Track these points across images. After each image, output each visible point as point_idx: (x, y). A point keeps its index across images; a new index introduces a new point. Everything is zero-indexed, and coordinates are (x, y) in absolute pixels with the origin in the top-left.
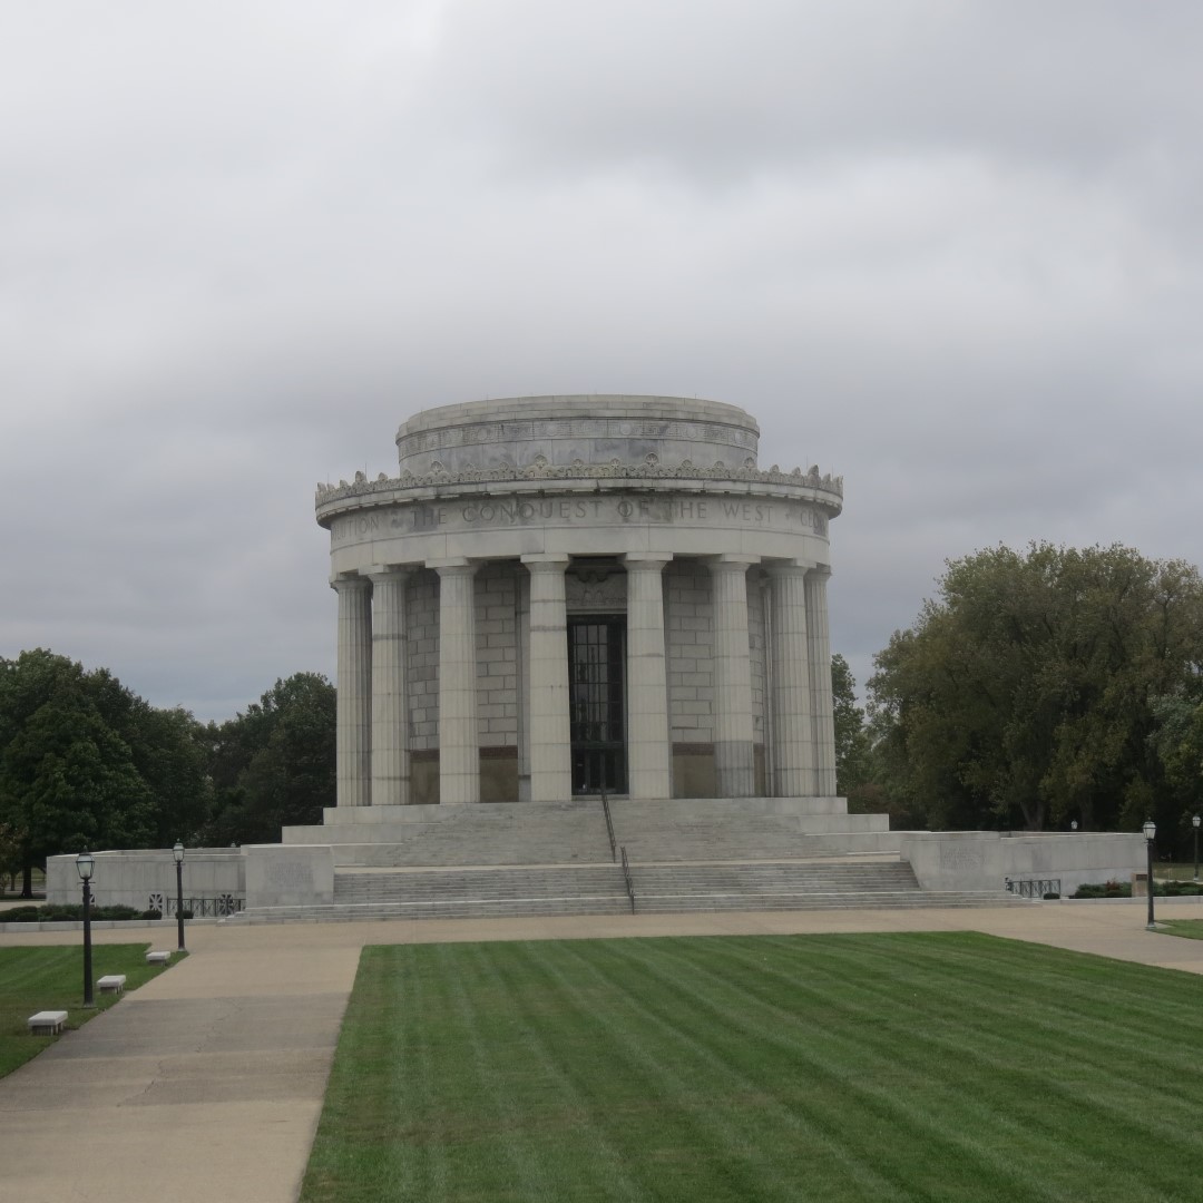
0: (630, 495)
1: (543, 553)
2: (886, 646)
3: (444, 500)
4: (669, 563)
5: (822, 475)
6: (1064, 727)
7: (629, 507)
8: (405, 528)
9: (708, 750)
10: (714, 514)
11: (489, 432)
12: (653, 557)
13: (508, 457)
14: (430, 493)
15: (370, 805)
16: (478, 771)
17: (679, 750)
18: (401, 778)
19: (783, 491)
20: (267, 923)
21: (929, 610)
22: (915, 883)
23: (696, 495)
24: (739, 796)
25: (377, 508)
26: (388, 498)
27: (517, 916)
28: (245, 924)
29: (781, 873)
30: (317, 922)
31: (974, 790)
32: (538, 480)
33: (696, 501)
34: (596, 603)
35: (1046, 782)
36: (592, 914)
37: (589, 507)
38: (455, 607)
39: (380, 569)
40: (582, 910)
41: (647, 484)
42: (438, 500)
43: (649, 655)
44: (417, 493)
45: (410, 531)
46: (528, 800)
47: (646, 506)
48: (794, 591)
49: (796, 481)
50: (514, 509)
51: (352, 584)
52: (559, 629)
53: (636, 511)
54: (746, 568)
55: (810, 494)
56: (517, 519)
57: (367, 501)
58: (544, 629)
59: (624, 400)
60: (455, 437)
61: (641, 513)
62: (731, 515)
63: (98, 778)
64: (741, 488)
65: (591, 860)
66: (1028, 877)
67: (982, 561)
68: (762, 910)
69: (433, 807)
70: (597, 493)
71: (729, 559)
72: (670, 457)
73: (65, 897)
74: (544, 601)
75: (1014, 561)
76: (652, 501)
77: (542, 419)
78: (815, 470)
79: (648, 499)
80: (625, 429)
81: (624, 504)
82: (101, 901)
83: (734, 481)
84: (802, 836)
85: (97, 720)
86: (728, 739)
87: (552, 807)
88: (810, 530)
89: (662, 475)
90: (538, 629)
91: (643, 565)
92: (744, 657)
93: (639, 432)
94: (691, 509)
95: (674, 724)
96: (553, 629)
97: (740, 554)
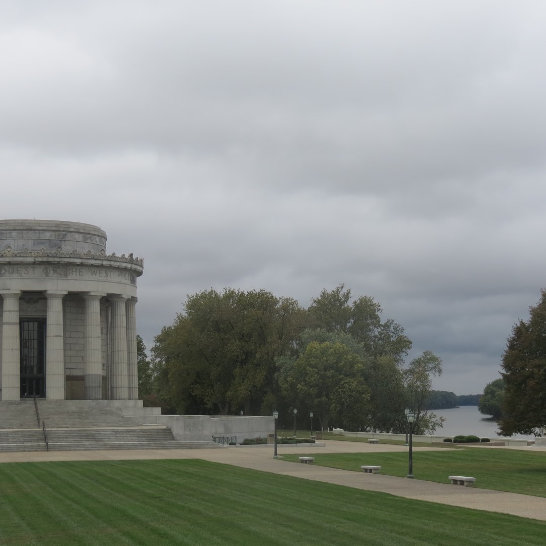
0: (49, 265)
1: (9, 289)
2: (160, 333)
4: (66, 295)
5: (134, 257)
6: (237, 370)
7: (48, 270)
9: (82, 378)
10: (87, 275)
12: (58, 292)
17: (68, 378)
19: (118, 264)
21: (179, 318)
22: (173, 438)
23: (78, 265)
24: (95, 399)
29: (114, 433)
31: (198, 397)
32: (8, 257)
33: (78, 268)
34: (33, 312)
35: (229, 393)
36: (28, 451)
37: (30, 270)
40: (25, 449)
41: (57, 260)
43: (56, 336)
46: (1, 400)
47: (56, 270)
48: (122, 309)
49: (123, 260)
52: (16, 324)
53: (52, 272)
54: (100, 298)
55: (129, 266)
58: (9, 324)
59: (47, 223)
61: (54, 273)
62: (94, 274)
64: (98, 262)
65: (29, 427)
66: (222, 436)
67: (203, 296)
68: (105, 450)
70: (34, 263)
71: (92, 294)
72: (67, 248)
74: (9, 311)
75: (217, 296)
76: (59, 268)
77: (10, 230)
78: (131, 255)
79: (57, 267)
80: (47, 235)
81: (46, 268)
83: (96, 259)
84: (123, 417)
86: (90, 373)
87: (11, 403)
88: (129, 282)
89: (63, 256)
90: (6, 323)
91: (54, 296)
92: (98, 337)
93: (54, 236)
94: (76, 271)
95: (67, 367)
96: (14, 324)
97: (98, 292)
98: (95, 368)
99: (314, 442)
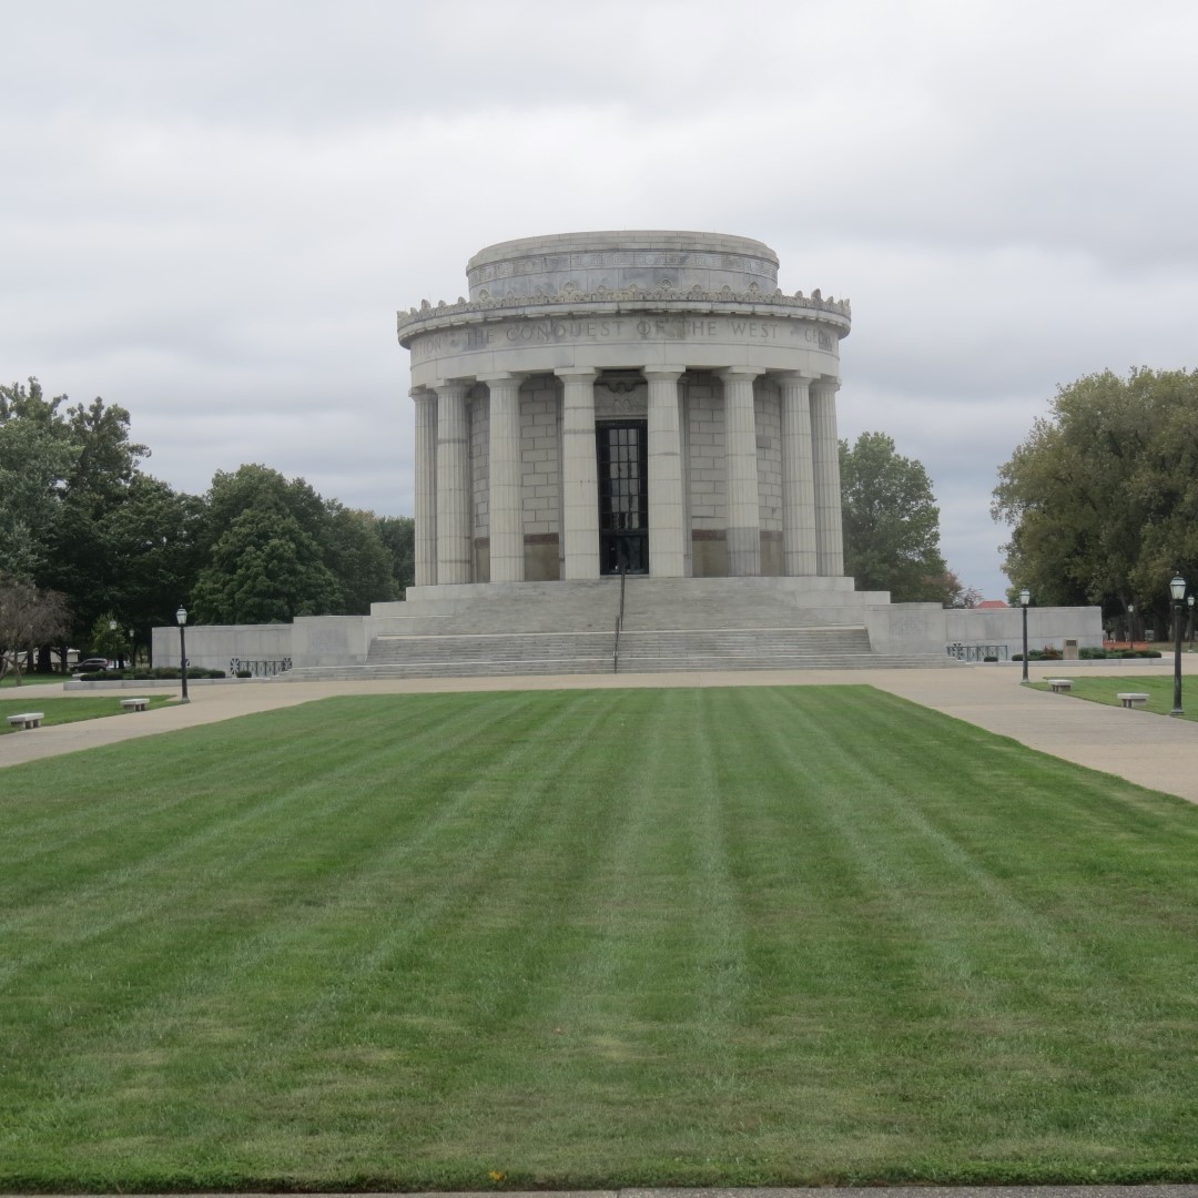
0: (646, 315)
1: (574, 366)
2: (1010, 459)
3: (491, 323)
4: (683, 375)
5: (824, 297)
6: (1149, 526)
7: (647, 326)
8: (460, 348)
9: (721, 536)
10: (723, 331)
11: (534, 264)
12: (667, 369)
13: (550, 285)
14: (479, 317)
15: (437, 584)
16: (522, 554)
17: (697, 537)
18: (461, 561)
19: (786, 311)
20: (304, 681)
21: (1039, 427)
22: (868, 647)
23: (706, 315)
24: (746, 575)
25: (438, 330)
26: (445, 322)
27: (516, 675)
28: (286, 681)
29: (754, 639)
30: (347, 679)
31: (1078, 582)
32: (567, 304)
33: (706, 320)
34: (621, 408)
35: (1133, 574)
36: (581, 673)
37: (612, 327)
38: (501, 412)
39: (442, 383)
40: (573, 670)
41: (662, 306)
42: (486, 322)
43: (666, 454)
44: (468, 317)
45: (465, 350)
46: (564, 579)
47: (662, 325)
48: (799, 400)
49: (798, 303)
50: (549, 329)
51: (426, 396)
52: (588, 432)
53: (653, 329)
54: (754, 378)
55: (812, 314)
56: (552, 338)
57: (431, 325)
58: (575, 432)
59: (648, 234)
60: (507, 268)
61: (657, 331)
62: (739, 332)
63: (293, 572)
64: (746, 309)
65: (603, 629)
66: (980, 643)
68: (728, 670)
69: (482, 586)
70: (618, 314)
71: (735, 370)
72: (686, 283)
73: (168, 661)
74: (575, 408)
75: (1116, 383)
76: (667, 321)
77: (578, 252)
78: (817, 293)
79: (664, 319)
80: (650, 259)
81: (642, 323)
82: (193, 664)
83: (740, 303)
85: (291, 522)
86: (736, 526)
87: (580, 584)
88: (815, 346)
89: (674, 298)
90: (570, 432)
91: (660, 376)
92: (751, 455)
93: (663, 261)
94: (702, 327)
95: (694, 514)
96: (583, 432)
97: (748, 366)
98: (744, 514)
99: (1159, 656)
